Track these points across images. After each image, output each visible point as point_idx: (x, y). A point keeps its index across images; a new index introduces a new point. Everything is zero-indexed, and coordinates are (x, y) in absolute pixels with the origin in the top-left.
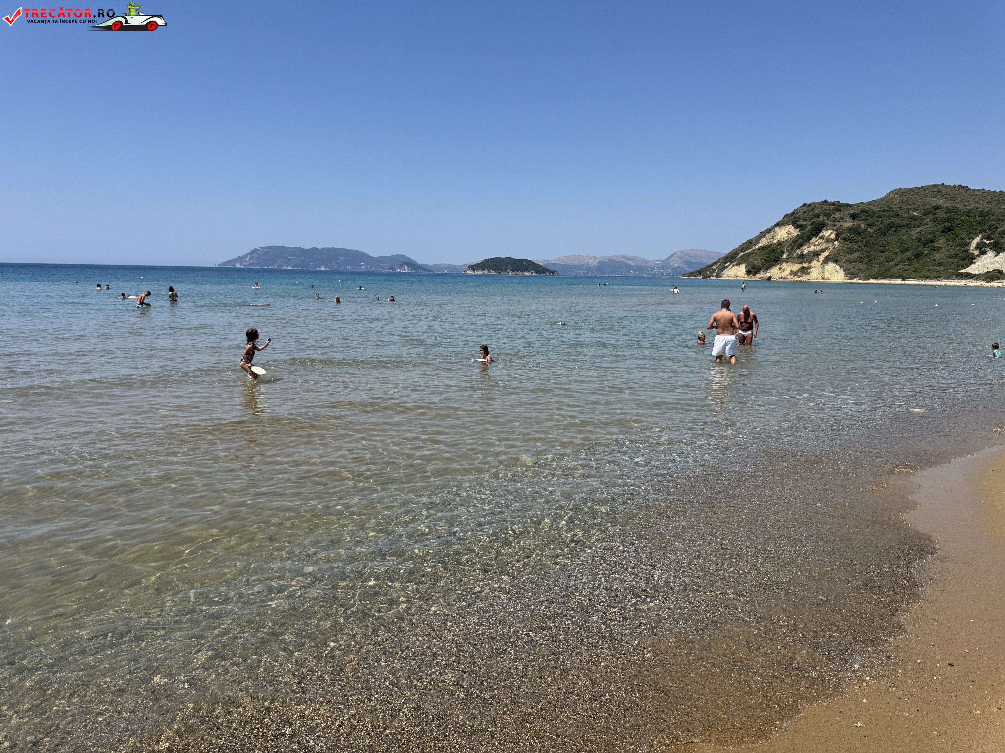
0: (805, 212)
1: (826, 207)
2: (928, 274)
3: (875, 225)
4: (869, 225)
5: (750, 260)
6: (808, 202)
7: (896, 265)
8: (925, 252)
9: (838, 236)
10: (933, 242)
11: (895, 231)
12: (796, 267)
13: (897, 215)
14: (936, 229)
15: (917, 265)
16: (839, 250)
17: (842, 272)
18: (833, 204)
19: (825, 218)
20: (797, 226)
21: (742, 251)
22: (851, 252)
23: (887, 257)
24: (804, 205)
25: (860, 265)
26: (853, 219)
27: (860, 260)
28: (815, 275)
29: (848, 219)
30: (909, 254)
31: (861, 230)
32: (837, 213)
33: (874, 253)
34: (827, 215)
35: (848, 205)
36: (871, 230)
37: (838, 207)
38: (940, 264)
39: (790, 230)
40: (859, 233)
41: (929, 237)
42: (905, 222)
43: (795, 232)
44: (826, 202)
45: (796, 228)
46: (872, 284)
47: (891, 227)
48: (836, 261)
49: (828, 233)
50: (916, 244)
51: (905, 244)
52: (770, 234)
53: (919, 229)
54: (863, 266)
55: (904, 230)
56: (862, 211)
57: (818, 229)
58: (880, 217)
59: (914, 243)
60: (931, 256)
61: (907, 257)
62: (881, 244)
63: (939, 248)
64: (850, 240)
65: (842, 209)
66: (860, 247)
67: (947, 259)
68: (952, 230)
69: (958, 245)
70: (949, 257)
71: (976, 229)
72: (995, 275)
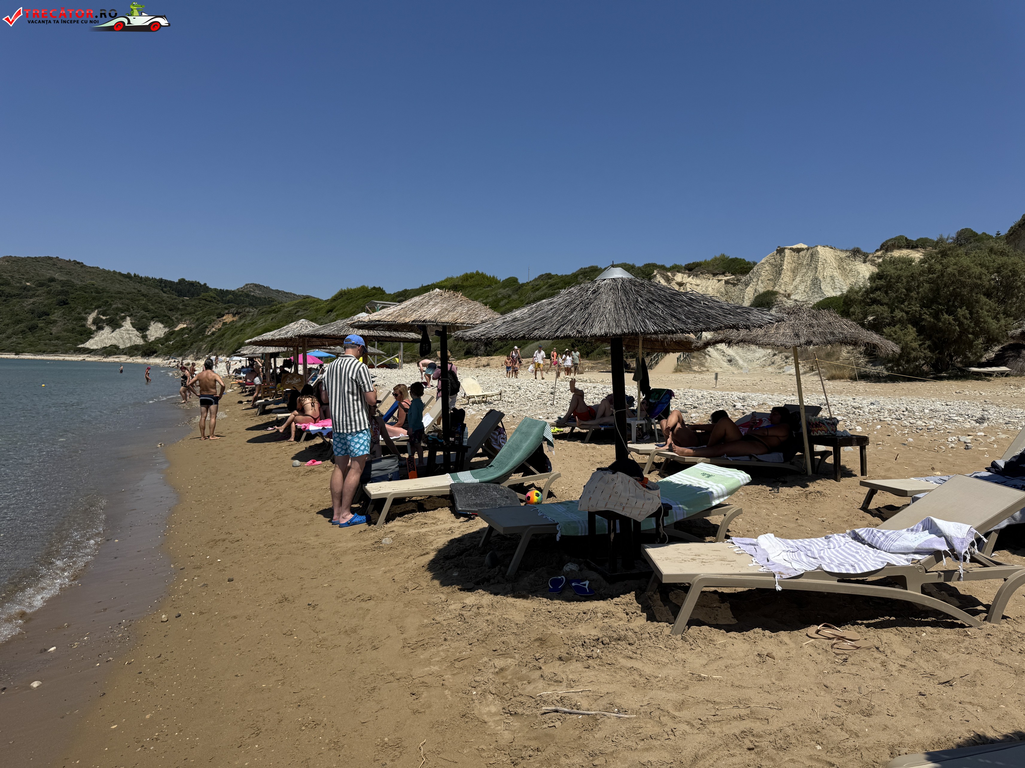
2: (43, 347)
7: (8, 338)
8: (39, 325)
10: (48, 315)
11: (5, 300)
13: (7, 283)
14: (50, 301)
15: (32, 339)
30: (22, 326)
38: (58, 338)
41: (44, 309)
42: (16, 292)
53: (31, 300)
55: (15, 300)
59: (27, 315)
60: (47, 329)
61: (21, 329)
63: (55, 322)
67: (65, 334)
68: (67, 304)
69: (75, 319)
70: (66, 330)
71: (92, 305)
72: (112, 350)
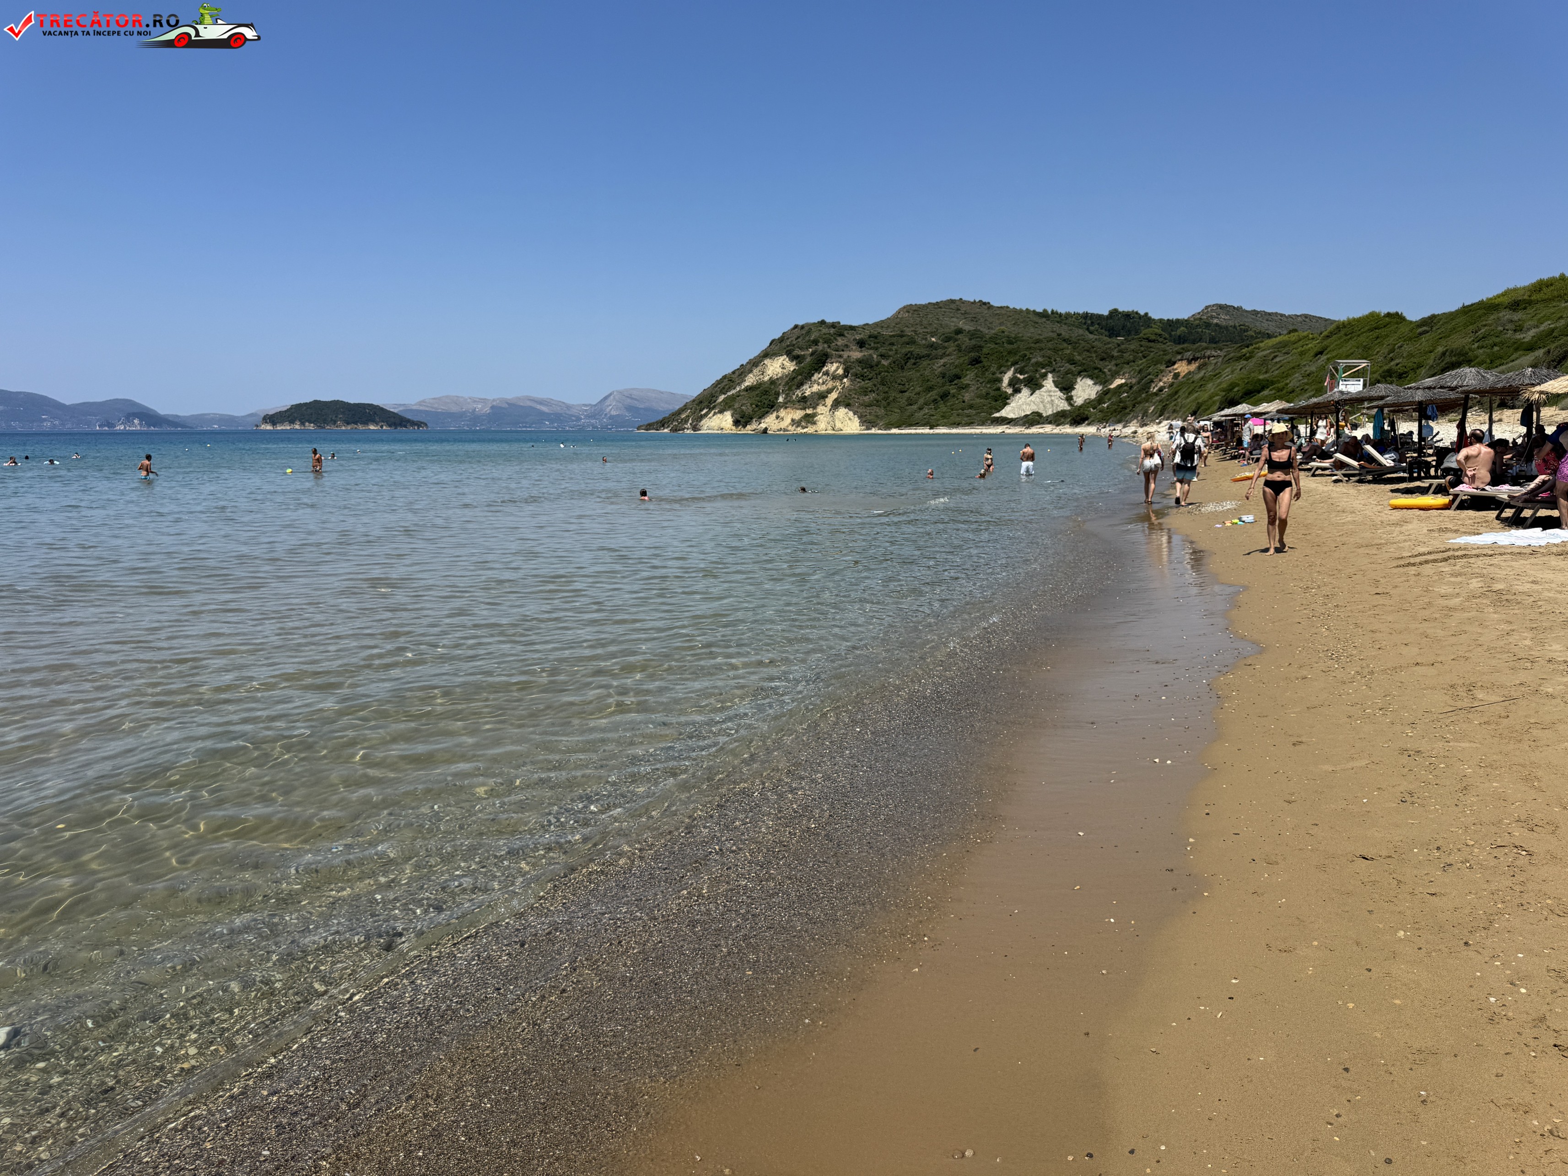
0: (798, 337)
1: (825, 330)
2: (958, 419)
3: (889, 356)
4: (882, 356)
5: (737, 405)
6: (801, 323)
7: (921, 409)
8: (952, 391)
9: (847, 371)
10: (960, 378)
11: (914, 364)
12: (798, 414)
13: (912, 342)
14: (961, 360)
15: (945, 409)
16: (850, 390)
17: (856, 421)
18: (833, 325)
19: (826, 346)
20: (793, 358)
21: (723, 392)
22: (865, 392)
23: (909, 398)
24: (796, 327)
25: (877, 409)
26: (861, 347)
27: (877, 403)
28: (822, 425)
29: (854, 348)
30: (933, 394)
31: (874, 363)
32: (839, 339)
33: (893, 394)
34: (828, 341)
35: (852, 328)
36: (885, 363)
37: (840, 330)
38: (971, 407)
39: (785, 362)
40: (872, 367)
41: (957, 371)
42: (925, 352)
43: (791, 366)
44: (823, 322)
45: (792, 360)
46: (895, 434)
47: (909, 358)
48: (848, 405)
49: (833, 367)
50: (940, 380)
51: (928, 380)
52: (759, 368)
53: (942, 361)
54: (881, 411)
55: (925, 363)
56: (870, 337)
57: (820, 362)
59: (938, 380)
60: (960, 397)
61: (932, 398)
62: (899, 381)
63: (968, 386)
64: (863, 377)
65: (845, 333)
66: (875, 385)
67: (978, 400)
68: (981, 362)
69: (989, 382)
70: (980, 397)
71: (1007, 361)
72: (1034, 419)
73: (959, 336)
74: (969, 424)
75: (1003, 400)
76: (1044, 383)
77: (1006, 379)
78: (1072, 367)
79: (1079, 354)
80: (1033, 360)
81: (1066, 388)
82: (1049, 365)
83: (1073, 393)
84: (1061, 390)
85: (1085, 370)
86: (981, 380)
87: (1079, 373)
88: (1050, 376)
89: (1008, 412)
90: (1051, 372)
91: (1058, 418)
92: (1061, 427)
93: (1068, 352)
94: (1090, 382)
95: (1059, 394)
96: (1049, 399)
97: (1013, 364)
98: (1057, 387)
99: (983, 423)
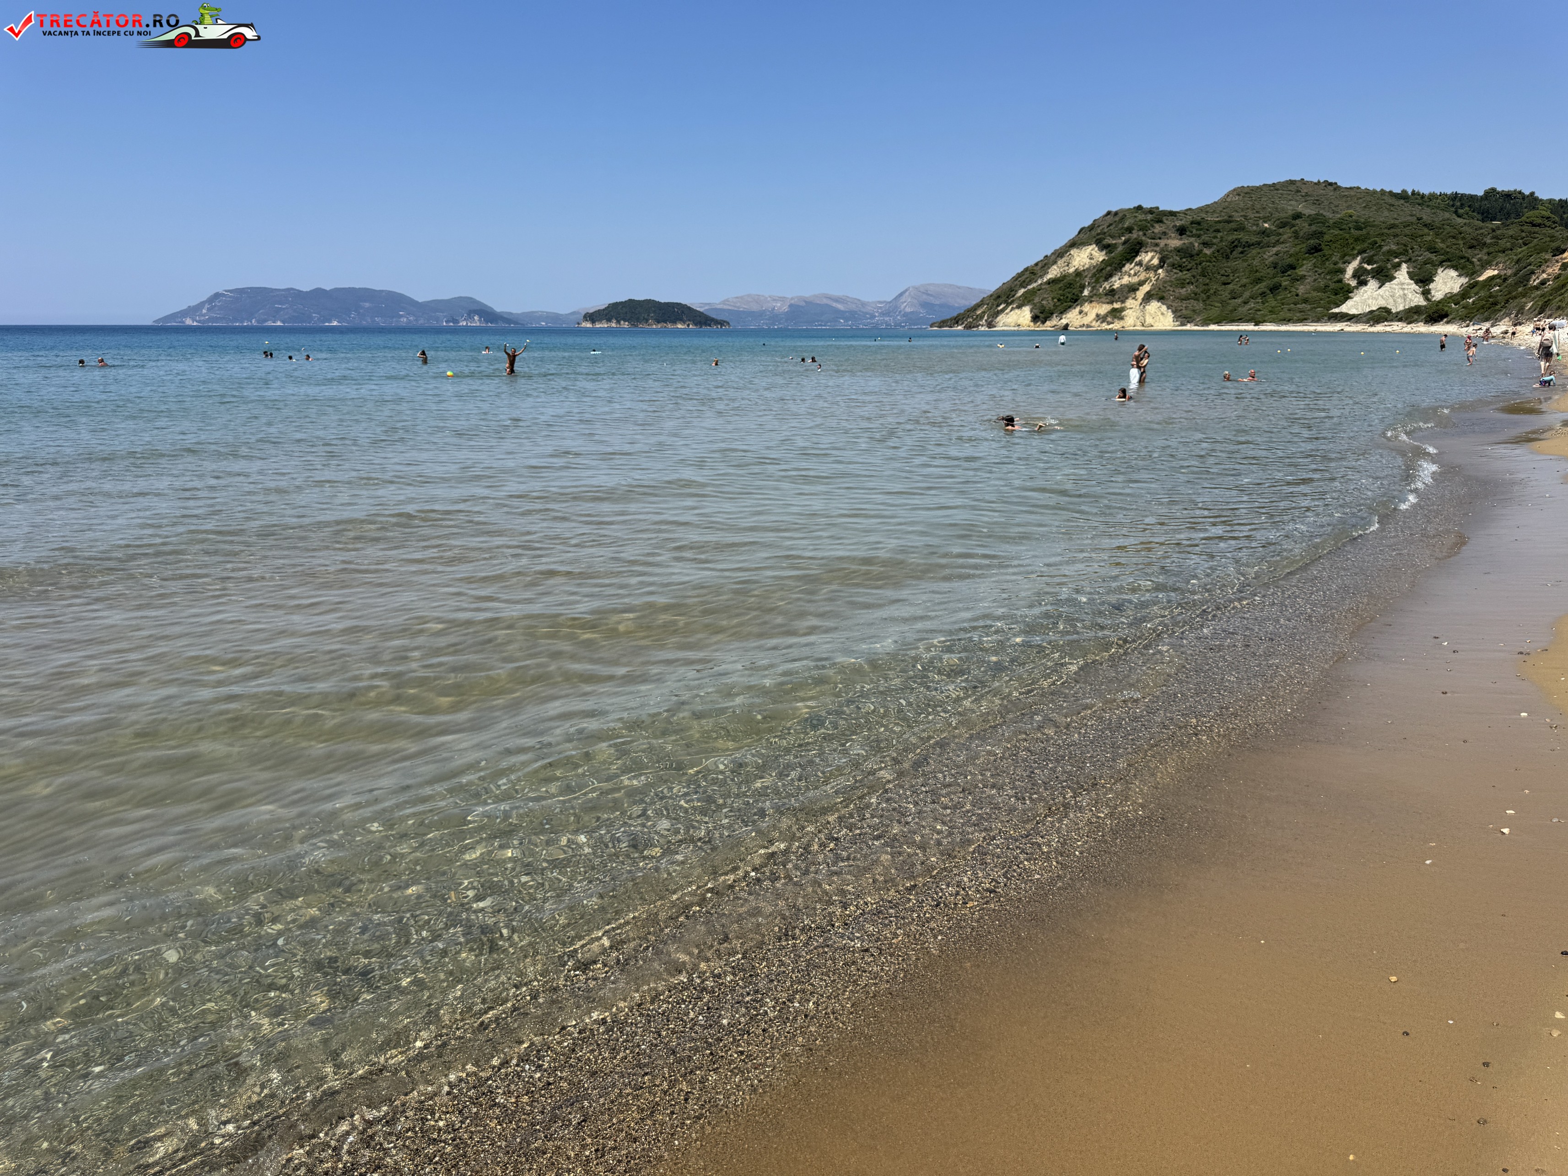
0: (1110, 225)
1: (1141, 217)
3: (1213, 244)
4: (1205, 244)
5: (1037, 300)
6: (1114, 209)
9: (1162, 261)
12: (1104, 309)
13: (1241, 228)
14: (1298, 249)
15: (1273, 303)
16: (1165, 282)
17: (1170, 315)
18: (1151, 211)
19: (1141, 233)
20: (1103, 247)
21: (1023, 285)
22: (1182, 284)
23: (1232, 291)
24: (1109, 213)
25: (1195, 303)
26: (1181, 234)
27: (1195, 296)
28: (1131, 320)
29: (1173, 235)
31: (1194, 252)
32: (1157, 226)
33: (1214, 287)
34: (1144, 229)
35: (1172, 214)
36: (1207, 251)
37: (1158, 216)
39: (1093, 252)
40: (1192, 256)
42: (1254, 239)
43: (1100, 256)
44: (1139, 208)
45: (1101, 249)
46: (1213, 331)
47: (1236, 246)
48: (1161, 299)
49: (1148, 257)
50: (1271, 271)
51: (1256, 271)
52: (1064, 259)
54: (1200, 305)
55: (1254, 252)
56: (1192, 223)
57: (1133, 251)
58: (1218, 231)
59: (1269, 270)
61: (1260, 291)
62: (1222, 272)
63: (1303, 277)
64: (1181, 267)
65: (1164, 219)
66: (1194, 277)
67: (1315, 294)
68: (1321, 250)
69: (1329, 273)
70: (1317, 289)
71: (1353, 248)
72: (1381, 315)
73: (1297, 221)
74: (1302, 320)
75: (1345, 293)
76: (1396, 275)
77: (1350, 270)
78: (1433, 257)
79: (1443, 241)
80: (1385, 249)
81: (1423, 280)
82: (1404, 254)
83: (1432, 286)
84: (1416, 283)
85: (1449, 260)
86: (1320, 271)
87: (1441, 264)
88: (1404, 266)
89: (1348, 307)
90: (1405, 262)
91: (1411, 315)
92: (1412, 325)
93: (1430, 238)
94: (1453, 273)
95: (1414, 286)
96: (1401, 292)
97: (1360, 253)
98: (1411, 278)
99: (1318, 320)
